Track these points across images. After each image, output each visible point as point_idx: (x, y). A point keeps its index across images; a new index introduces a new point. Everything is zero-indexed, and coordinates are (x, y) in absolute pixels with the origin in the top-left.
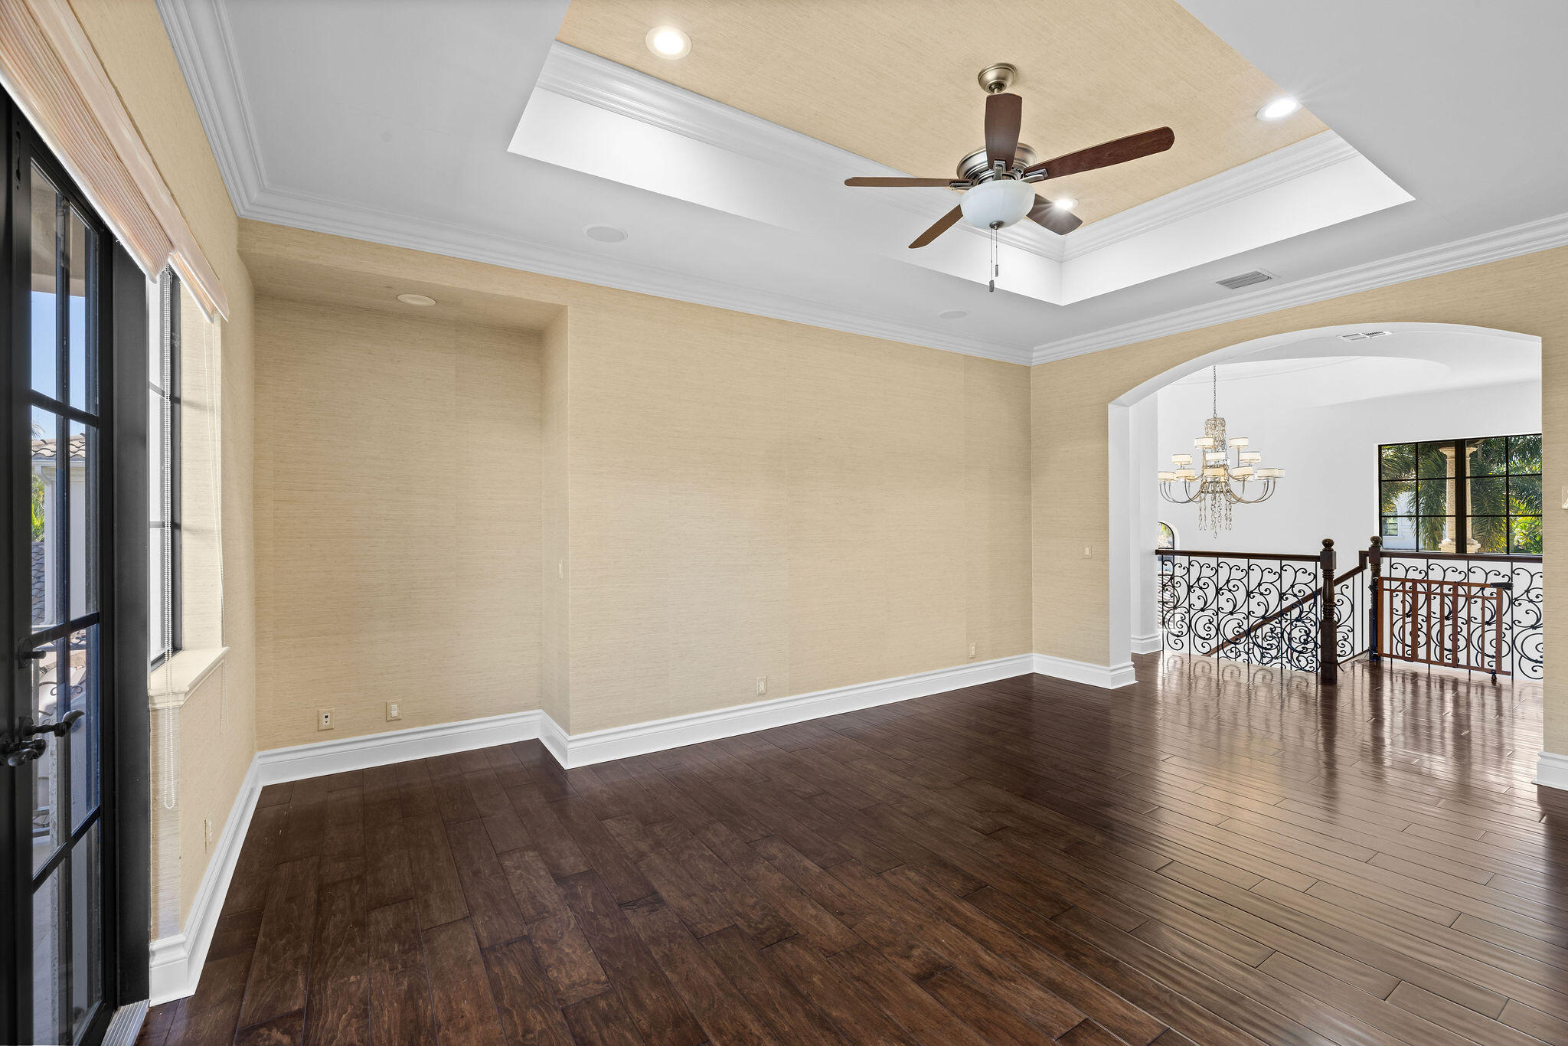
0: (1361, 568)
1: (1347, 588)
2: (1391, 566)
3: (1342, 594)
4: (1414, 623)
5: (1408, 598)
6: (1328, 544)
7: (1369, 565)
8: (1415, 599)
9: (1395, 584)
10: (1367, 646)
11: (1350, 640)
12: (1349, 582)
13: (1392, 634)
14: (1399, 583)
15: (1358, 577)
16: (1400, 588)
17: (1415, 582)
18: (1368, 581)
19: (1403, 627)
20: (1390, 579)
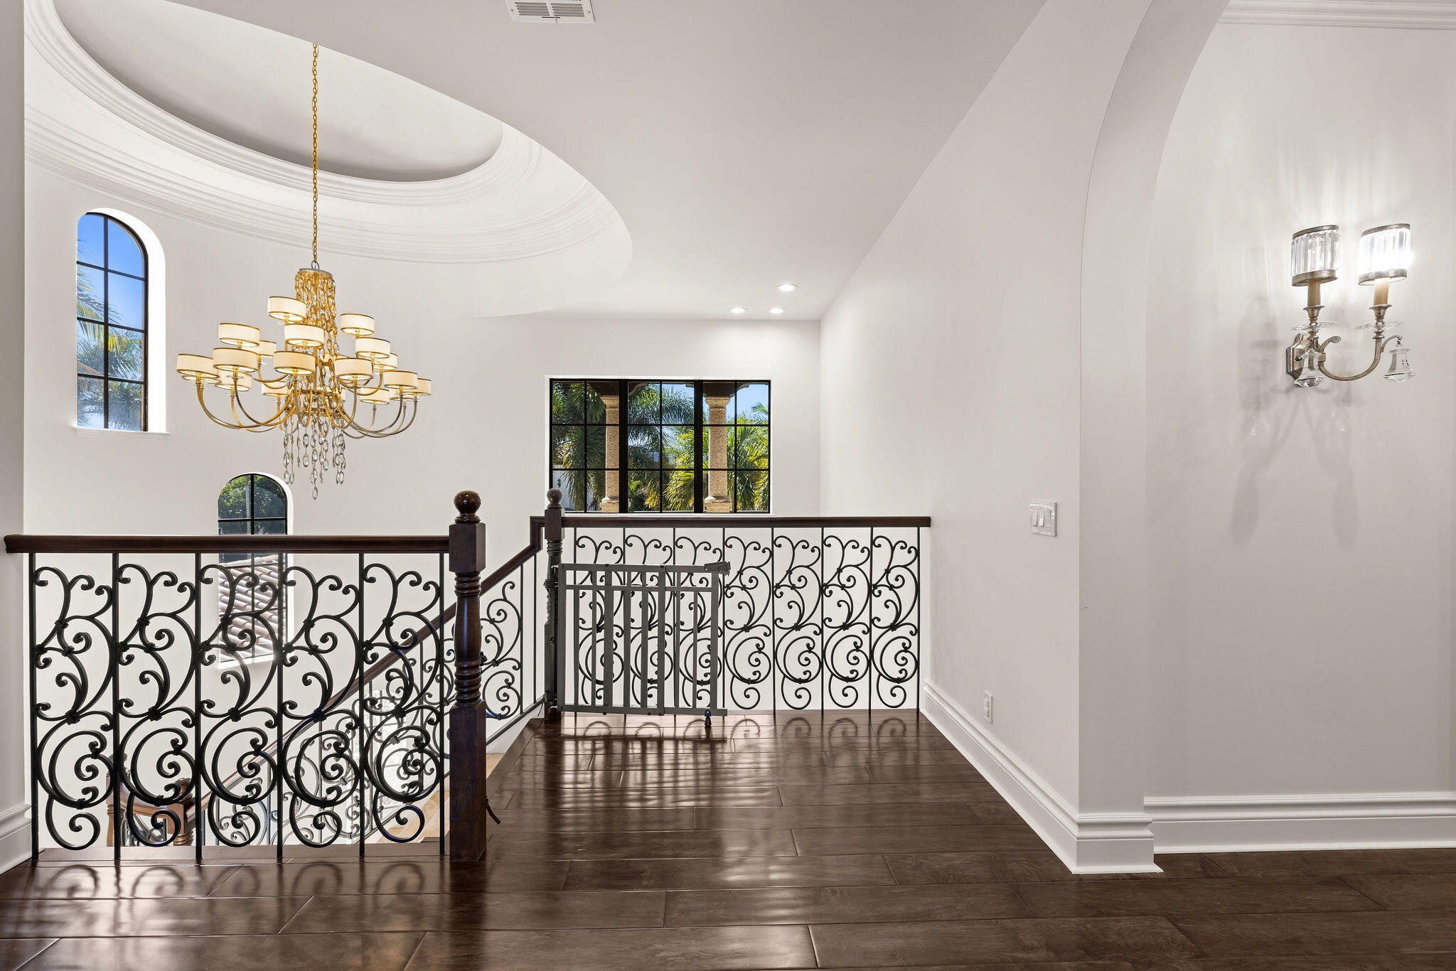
0: (533, 549)
1: (512, 587)
2: (576, 543)
3: (505, 600)
4: (609, 642)
5: (599, 599)
6: (468, 504)
7: (545, 543)
8: (608, 600)
9: (582, 575)
10: (541, 693)
11: (516, 685)
12: (514, 576)
13: (577, 667)
14: (587, 572)
15: (529, 564)
16: (588, 582)
17: (608, 569)
18: (543, 575)
19: (593, 648)
20: (576, 567)
